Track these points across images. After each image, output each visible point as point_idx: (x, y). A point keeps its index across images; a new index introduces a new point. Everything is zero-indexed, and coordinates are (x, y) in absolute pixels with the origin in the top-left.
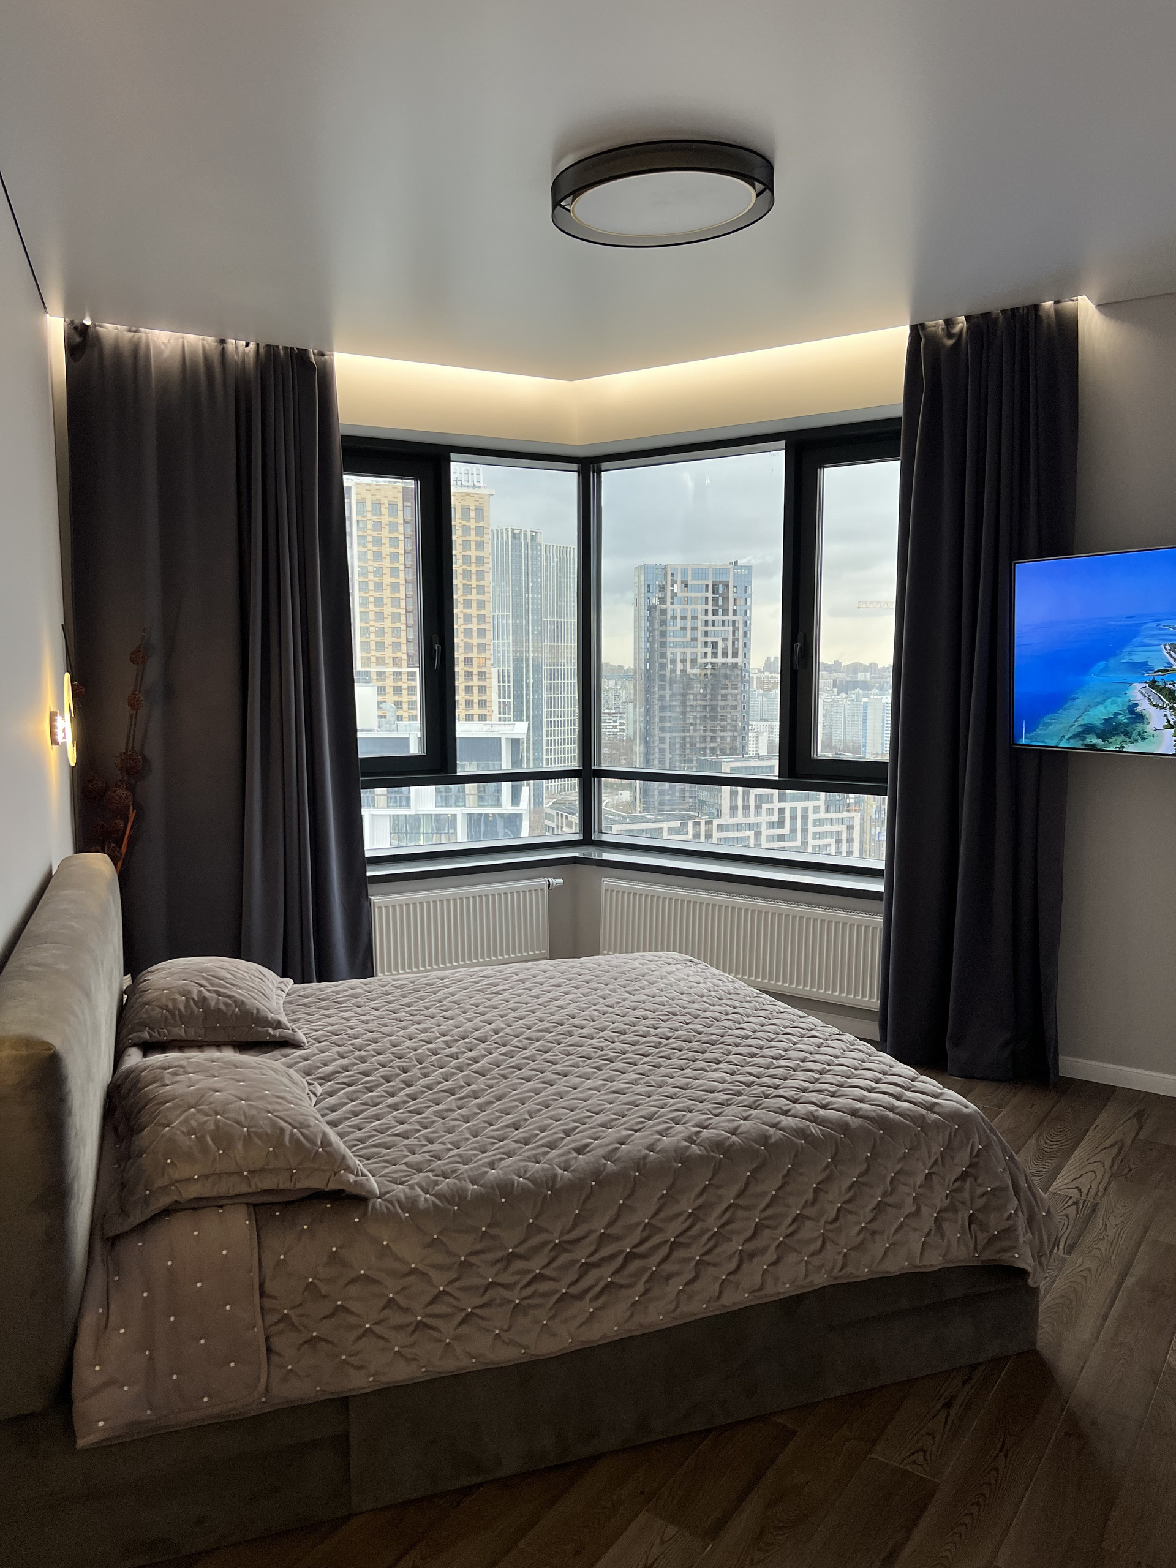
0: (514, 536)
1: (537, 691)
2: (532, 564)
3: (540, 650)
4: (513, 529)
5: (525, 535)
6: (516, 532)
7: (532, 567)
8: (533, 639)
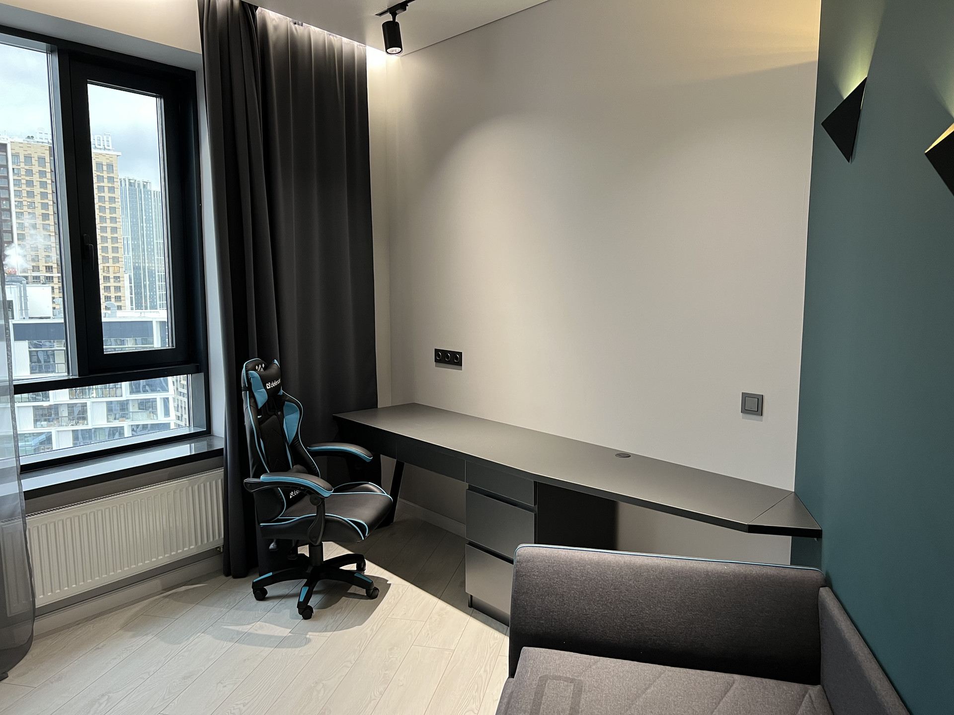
0: (130, 184)
1: (152, 290)
2: (144, 204)
3: (153, 261)
4: (130, 180)
5: (139, 184)
6: (131, 181)
7: (145, 206)
8: (148, 254)
